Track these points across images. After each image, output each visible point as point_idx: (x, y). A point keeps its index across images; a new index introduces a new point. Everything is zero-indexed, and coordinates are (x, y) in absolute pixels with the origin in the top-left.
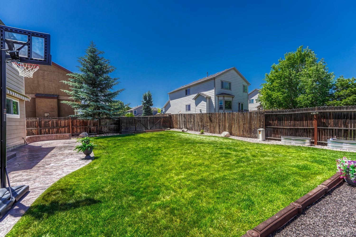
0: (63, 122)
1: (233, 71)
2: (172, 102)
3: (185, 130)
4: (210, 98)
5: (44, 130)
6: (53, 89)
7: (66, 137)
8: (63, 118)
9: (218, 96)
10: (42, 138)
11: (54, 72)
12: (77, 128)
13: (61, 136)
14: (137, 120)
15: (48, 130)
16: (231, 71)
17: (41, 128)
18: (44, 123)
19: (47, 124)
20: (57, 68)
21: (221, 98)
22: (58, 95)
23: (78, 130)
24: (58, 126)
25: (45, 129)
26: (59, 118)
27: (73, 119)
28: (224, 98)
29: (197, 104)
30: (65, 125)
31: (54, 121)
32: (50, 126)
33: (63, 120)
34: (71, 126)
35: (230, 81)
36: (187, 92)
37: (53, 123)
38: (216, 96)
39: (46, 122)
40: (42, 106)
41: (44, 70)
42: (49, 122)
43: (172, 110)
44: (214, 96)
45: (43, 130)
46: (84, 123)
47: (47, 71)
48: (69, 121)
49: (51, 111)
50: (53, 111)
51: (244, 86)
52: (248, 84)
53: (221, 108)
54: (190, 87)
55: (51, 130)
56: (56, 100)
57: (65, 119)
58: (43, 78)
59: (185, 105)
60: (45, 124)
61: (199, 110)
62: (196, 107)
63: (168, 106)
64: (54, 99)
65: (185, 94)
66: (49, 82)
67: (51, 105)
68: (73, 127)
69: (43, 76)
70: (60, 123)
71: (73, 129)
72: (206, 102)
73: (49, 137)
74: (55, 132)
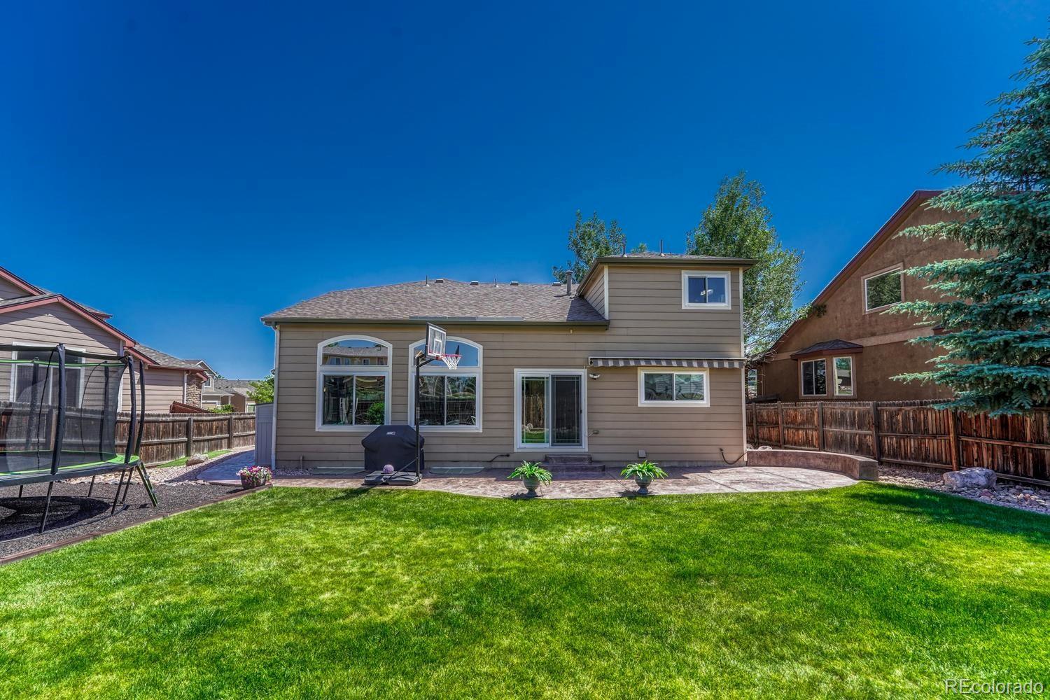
17: (881, 434)
18: (887, 419)
19: (894, 421)
24: (920, 430)
26: (921, 403)
30: (938, 426)
31: (909, 411)
33: (930, 409)
34: (952, 435)
39: (891, 416)
42: (898, 414)
45: (886, 439)
60: (890, 420)
68: (964, 439)
70: (926, 422)
74: (913, 449)
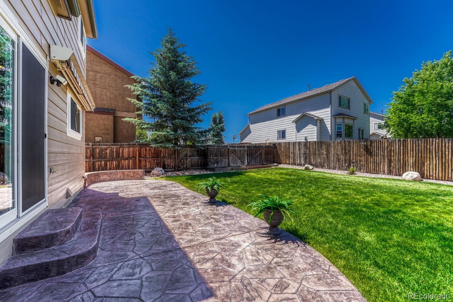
0: (126, 150)
1: (353, 83)
2: (252, 127)
3: (311, 167)
4: (321, 121)
5: (99, 163)
6: (107, 101)
7: (137, 176)
8: (127, 145)
9: (335, 118)
10: (103, 176)
11: (109, 74)
12: (146, 161)
13: (129, 174)
14: (231, 149)
15: (105, 163)
16: (351, 82)
17: (94, 160)
18: (99, 152)
19: (103, 153)
20: (114, 69)
21: (339, 121)
22: (115, 110)
23: (147, 163)
24: (119, 157)
25: (101, 162)
26: (121, 144)
27: (142, 145)
28: (344, 120)
29: (299, 129)
30: (129, 154)
31: (113, 148)
32: (108, 157)
33: (126, 147)
34: (137, 157)
35: (349, 96)
36: (280, 112)
37: (112, 151)
38: (332, 118)
39: (102, 150)
40: (92, 126)
41: (96, 71)
42: (107, 150)
43: (253, 137)
44: (330, 118)
45: (97, 162)
46: (157, 154)
47: (100, 73)
48: (135, 149)
49: (104, 134)
50: (107, 134)
51: (365, 105)
52: (370, 101)
53: (339, 135)
54: (285, 105)
55: (108, 163)
56: (111, 117)
57: (129, 146)
58: (94, 84)
59: (276, 131)
60: (101, 153)
61: (304, 138)
62: (297, 134)
63: (247, 132)
64: (110, 116)
65: (276, 115)
66: (102, 90)
67: (105, 124)
68: (140, 158)
69: (94, 80)
70: (123, 153)
71: (140, 161)
72: (316, 125)
73: (112, 175)
74: (114, 166)
